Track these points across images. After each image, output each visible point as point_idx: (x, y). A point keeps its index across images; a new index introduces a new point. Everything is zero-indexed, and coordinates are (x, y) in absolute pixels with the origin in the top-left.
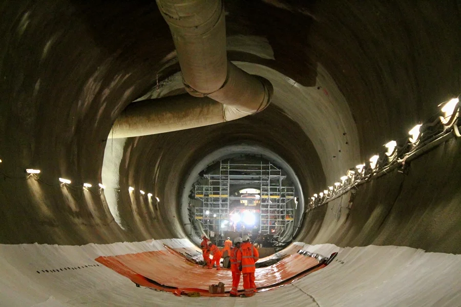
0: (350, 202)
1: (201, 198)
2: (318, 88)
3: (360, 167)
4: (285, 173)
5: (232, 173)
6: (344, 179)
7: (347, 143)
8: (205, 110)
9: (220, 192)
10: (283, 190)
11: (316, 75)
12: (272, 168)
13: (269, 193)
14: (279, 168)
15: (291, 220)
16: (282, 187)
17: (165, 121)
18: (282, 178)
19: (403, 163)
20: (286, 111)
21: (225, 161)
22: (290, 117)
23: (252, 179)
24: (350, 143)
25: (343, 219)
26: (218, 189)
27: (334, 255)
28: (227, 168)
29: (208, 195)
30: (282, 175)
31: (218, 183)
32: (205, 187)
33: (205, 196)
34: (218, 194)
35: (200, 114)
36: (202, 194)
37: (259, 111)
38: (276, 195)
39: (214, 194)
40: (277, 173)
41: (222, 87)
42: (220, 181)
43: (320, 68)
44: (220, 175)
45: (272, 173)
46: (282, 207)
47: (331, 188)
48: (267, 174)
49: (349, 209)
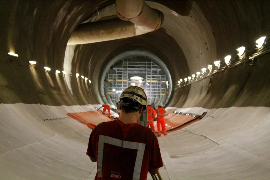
0: (210, 83)
1: (111, 81)
2: (191, 17)
3: (217, 63)
4: (161, 67)
5: (129, 67)
6: (204, 70)
7: (207, 49)
8: (124, 29)
9: (123, 78)
10: (159, 77)
12: (153, 64)
13: (151, 79)
14: (157, 64)
15: (164, 95)
16: (158, 76)
17: (101, 35)
18: (159, 70)
19: (253, 59)
21: (125, 60)
22: (169, 34)
23: (141, 71)
24: (209, 49)
25: (204, 94)
26: (121, 76)
27: (204, 114)
28: (126, 64)
29: (115, 80)
30: (159, 68)
31: (121, 73)
32: (113, 75)
33: (114, 80)
34: (121, 79)
36: (112, 79)
37: (156, 30)
38: (155, 80)
39: (119, 79)
40: (156, 67)
41: (139, 15)
42: (123, 72)
44: (123, 68)
45: (153, 67)
46: (159, 87)
47: (193, 76)
48: (150, 68)
49: (209, 87)
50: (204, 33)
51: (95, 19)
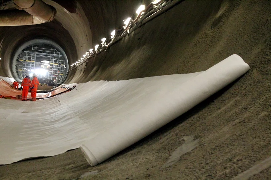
0: (85, 66)
1: (22, 61)
2: (77, 14)
3: (91, 50)
4: (61, 54)
5: (38, 52)
6: (84, 56)
7: (87, 40)
8: (24, 18)
9: (31, 59)
10: (60, 61)
11: (76, 7)
12: (56, 51)
13: (54, 62)
14: (59, 51)
15: (62, 75)
16: (59, 60)
18: (60, 56)
19: (107, 47)
20: (63, 24)
21: (35, 46)
22: (64, 27)
23: (47, 55)
24: (88, 40)
25: (82, 73)
26: (30, 58)
27: (74, 87)
28: (35, 49)
29: (25, 61)
30: (60, 55)
31: (31, 56)
32: (24, 57)
33: (24, 60)
34: (30, 60)
35: (22, 19)
36: (23, 59)
37: (49, 21)
38: (56, 63)
39: (28, 60)
40: (58, 54)
41: (31, 7)
42: (32, 54)
43: (78, 5)
44: (32, 52)
45: (56, 54)
46: (59, 69)
47: (79, 60)
48: (53, 53)
49: (85, 69)
50: (85, 27)
51: (4, 9)
